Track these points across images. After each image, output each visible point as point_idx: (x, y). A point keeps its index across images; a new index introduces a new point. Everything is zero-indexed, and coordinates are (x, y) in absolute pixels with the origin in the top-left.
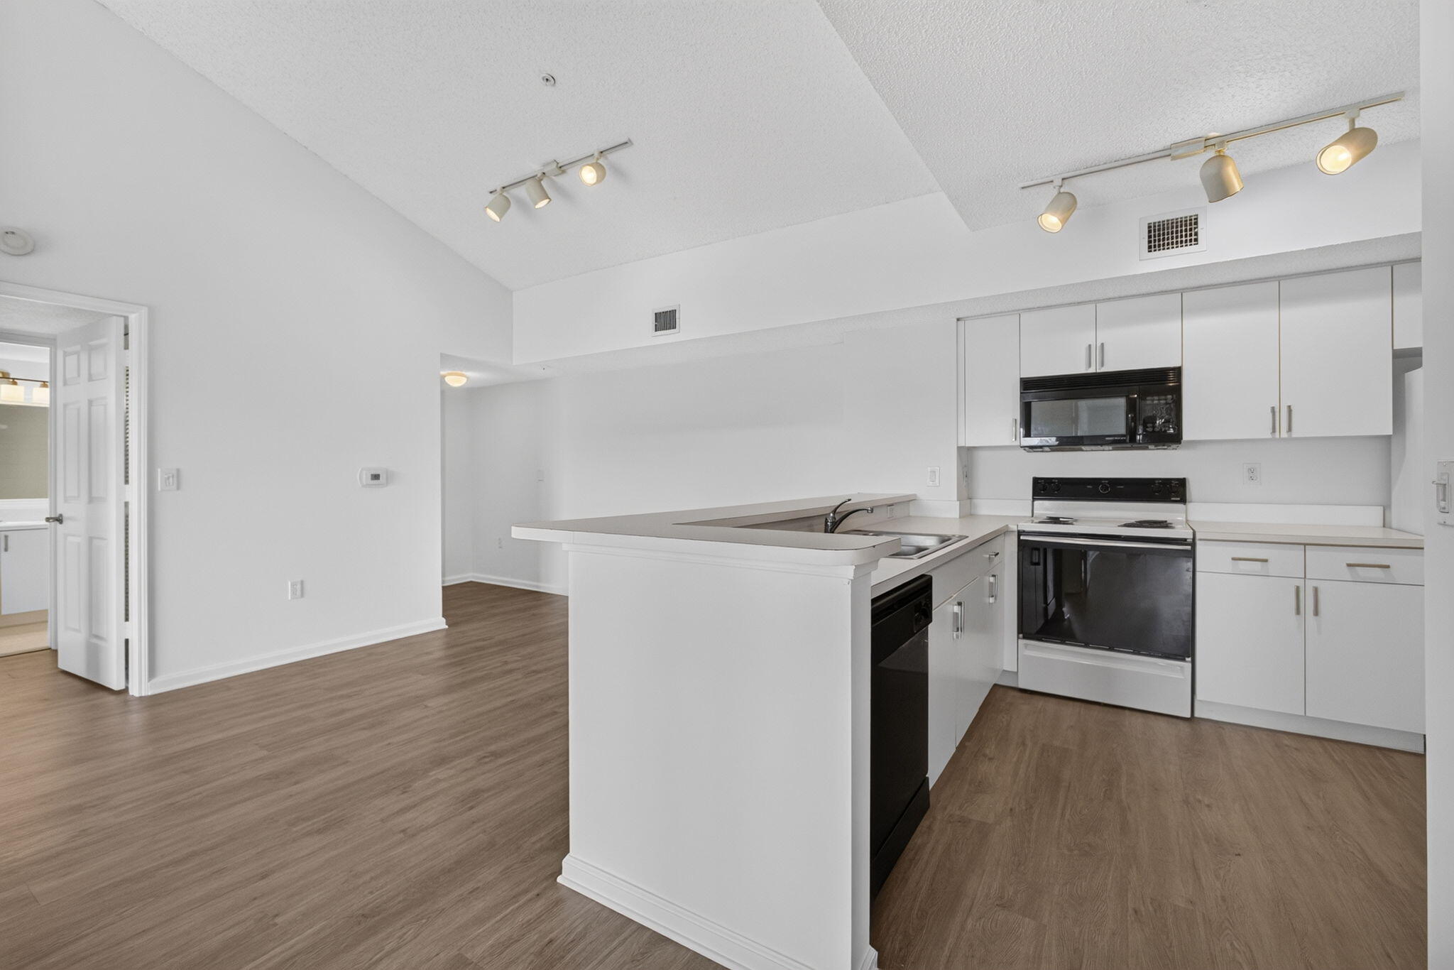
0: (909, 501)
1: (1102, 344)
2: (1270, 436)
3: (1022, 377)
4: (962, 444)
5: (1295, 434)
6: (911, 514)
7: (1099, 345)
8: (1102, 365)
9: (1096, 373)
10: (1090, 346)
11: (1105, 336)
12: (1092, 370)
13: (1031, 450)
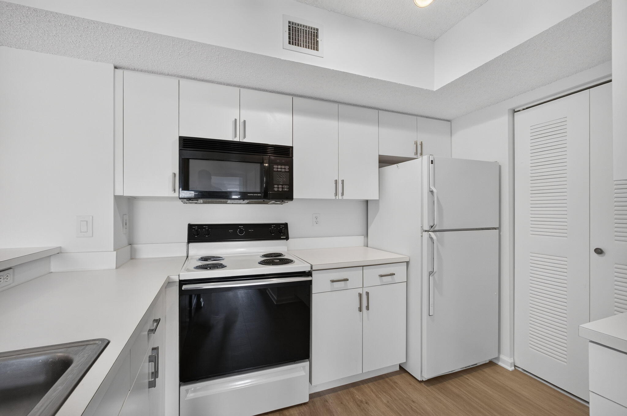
0: (50, 256)
1: (245, 122)
2: (334, 198)
3: (181, 135)
4: (119, 193)
5: (345, 197)
6: (52, 270)
7: (242, 121)
8: (245, 137)
9: (240, 142)
10: (236, 120)
11: (247, 115)
12: (237, 139)
13: (187, 202)
